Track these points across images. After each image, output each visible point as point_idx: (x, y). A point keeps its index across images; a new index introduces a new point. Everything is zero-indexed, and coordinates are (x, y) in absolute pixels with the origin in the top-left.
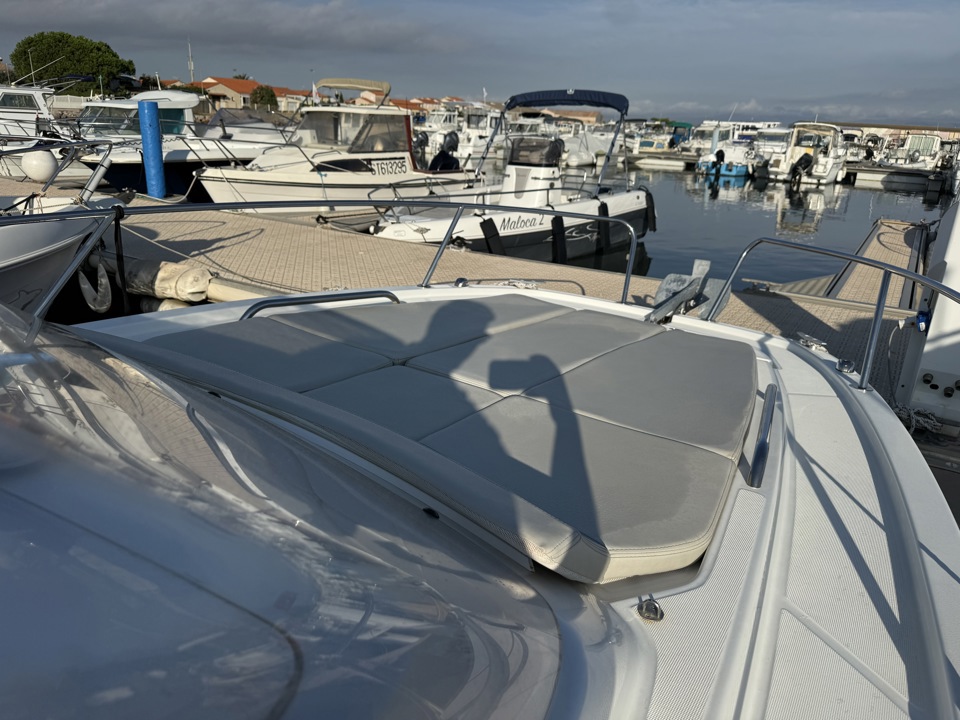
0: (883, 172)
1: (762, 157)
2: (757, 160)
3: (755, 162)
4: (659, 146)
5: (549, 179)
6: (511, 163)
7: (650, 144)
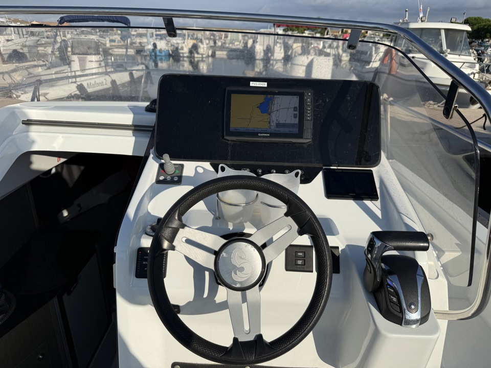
0: (225, 50)
3: (172, 48)
4: (119, 42)
5: (98, 61)
6: (74, 54)
7: (114, 41)
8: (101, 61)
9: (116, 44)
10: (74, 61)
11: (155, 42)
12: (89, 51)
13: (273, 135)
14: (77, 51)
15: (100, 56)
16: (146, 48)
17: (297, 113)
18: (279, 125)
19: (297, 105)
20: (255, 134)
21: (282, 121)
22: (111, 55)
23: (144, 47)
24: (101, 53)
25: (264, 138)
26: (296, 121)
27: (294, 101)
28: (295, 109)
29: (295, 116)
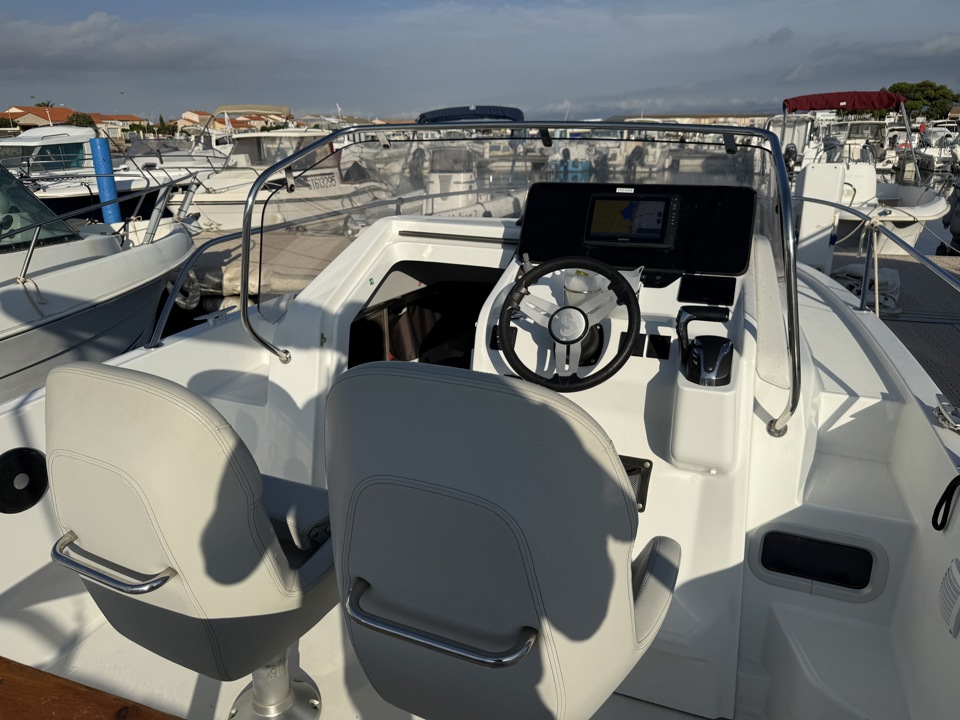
0: (700, 158)
1: (600, 153)
2: (597, 156)
3: (596, 157)
4: (505, 149)
5: (468, 182)
6: (433, 171)
7: (497, 148)
8: (472, 182)
9: (500, 153)
10: (432, 182)
11: (568, 147)
12: (456, 167)
13: (633, 240)
14: (438, 167)
15: (472, 174)
16: (550, 159)
17: (661, 218)
18: (640, 230)
19: (662, 211)
20: (614, 239)
21: (644, 226)
22: (491, 172)
23: (548, 156)
24: (475, 169)
25: (623, 243)
26: (659, 226)
27: (660, 206)
28: (659, 215)
29: (659, 221)
